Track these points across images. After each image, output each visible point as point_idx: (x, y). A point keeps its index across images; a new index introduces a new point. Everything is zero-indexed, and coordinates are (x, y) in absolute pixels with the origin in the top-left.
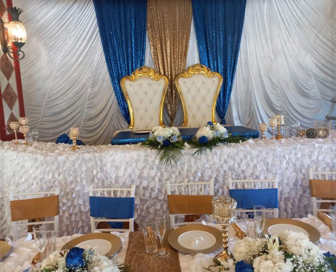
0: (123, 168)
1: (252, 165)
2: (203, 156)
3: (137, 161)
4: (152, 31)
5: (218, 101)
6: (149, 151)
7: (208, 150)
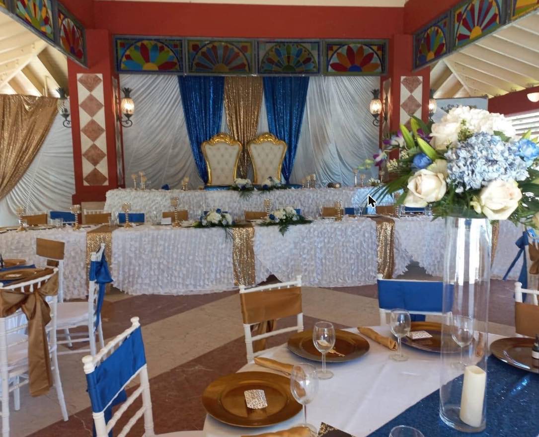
0: (218, 201)
1: (292, 201)
2: (265, 196)
3: (226, 197)
4: (228, 102)
5: (283, 165)
6: (233, 192)
7: (268, 192)
